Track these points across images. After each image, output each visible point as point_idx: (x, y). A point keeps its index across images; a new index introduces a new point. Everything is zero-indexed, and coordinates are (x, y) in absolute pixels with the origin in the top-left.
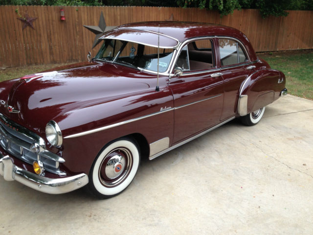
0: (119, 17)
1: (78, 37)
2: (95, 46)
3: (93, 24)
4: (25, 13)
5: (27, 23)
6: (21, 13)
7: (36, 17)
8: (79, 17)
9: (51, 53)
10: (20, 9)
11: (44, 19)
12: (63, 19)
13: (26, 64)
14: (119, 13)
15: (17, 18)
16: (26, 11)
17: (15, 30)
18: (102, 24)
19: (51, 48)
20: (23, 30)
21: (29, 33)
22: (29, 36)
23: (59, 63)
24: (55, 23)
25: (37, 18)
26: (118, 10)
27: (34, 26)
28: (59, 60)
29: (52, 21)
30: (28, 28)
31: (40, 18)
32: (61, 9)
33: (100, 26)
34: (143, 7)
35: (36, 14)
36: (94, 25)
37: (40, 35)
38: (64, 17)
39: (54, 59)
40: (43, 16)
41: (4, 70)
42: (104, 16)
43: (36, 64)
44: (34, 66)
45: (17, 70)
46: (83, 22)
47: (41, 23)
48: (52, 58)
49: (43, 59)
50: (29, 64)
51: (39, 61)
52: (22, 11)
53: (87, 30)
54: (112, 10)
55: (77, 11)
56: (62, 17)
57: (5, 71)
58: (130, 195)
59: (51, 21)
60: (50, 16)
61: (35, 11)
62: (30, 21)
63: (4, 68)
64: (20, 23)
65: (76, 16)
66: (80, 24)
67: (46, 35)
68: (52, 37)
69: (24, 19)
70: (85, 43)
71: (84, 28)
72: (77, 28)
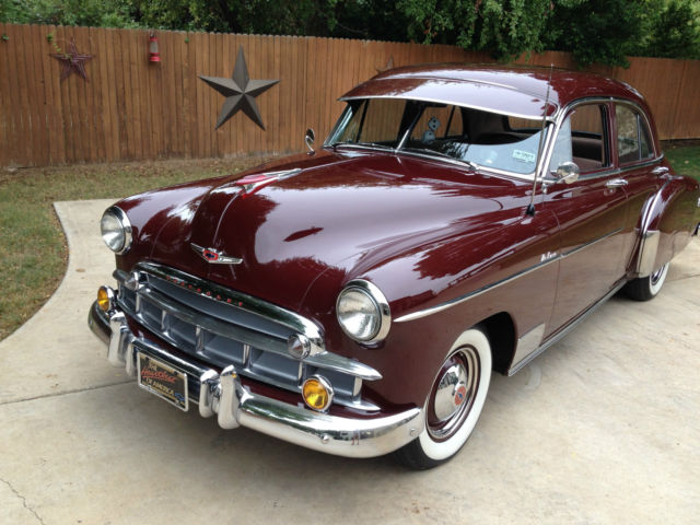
0: (277, 60)
1: (186, 101)
2: (223, 122)
3: (219, 73)
4: (69, 42)
5: (72, 67)
6: (58, 43)
7: (94, 53)
8: (191, 56)
9: (124, 137)
10: (58, 35)
11: (111, 59)
12: (156, 59)
13: (64, 161)
14: (277, 51)
15: (50, 55)
16: (72, 39)
17: (43, 82)
18: (241, 75)
19: (123, 126)
20: (61, 82)
21: (74, 89)
22: (75, 97)
23: (139, 161)
24: (135, 68)
25: (95, 56)
26: (277, 44)
27: (88, 72)
28: (139, 152)
29: (130, 63)
30: (73, 78)
31: (102, 55)
32: (151, 38)
33: (235, 78)
34: (331, 39)
35: (93, 44)
36: (222, 76)
37: (101, 96)
38: (158, 55)
39: (128, 151)
40: (110, 51)
41: (13, 173)
42: (246, 56)
43: (88, 161)
44: (83, 167)
45: (45, 173)
46: (199, 67)
47: (103, 68)
48: (124, 148)
49: (104, 150)
50: (72, 161)
51: (93, 155)
52: (63, 39)
53: (207, 86)
54: (264, 43)
55: (187, 42)
56: (153, 55)
57: (17, 176)
58: (477, 460)
59: (126, 64)
60: (126, 53)
61: (91, 39)
62: (81, 62)
63: (12, 170)
64: (56, 64)
65: (185, 54)
66: (192, 72)
67: (113, 95)
68: (128, 101)
69: (67, 56)
70: (200, 116)
71: (199, 82)
72: (185, 80)
